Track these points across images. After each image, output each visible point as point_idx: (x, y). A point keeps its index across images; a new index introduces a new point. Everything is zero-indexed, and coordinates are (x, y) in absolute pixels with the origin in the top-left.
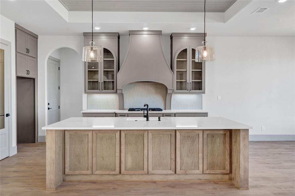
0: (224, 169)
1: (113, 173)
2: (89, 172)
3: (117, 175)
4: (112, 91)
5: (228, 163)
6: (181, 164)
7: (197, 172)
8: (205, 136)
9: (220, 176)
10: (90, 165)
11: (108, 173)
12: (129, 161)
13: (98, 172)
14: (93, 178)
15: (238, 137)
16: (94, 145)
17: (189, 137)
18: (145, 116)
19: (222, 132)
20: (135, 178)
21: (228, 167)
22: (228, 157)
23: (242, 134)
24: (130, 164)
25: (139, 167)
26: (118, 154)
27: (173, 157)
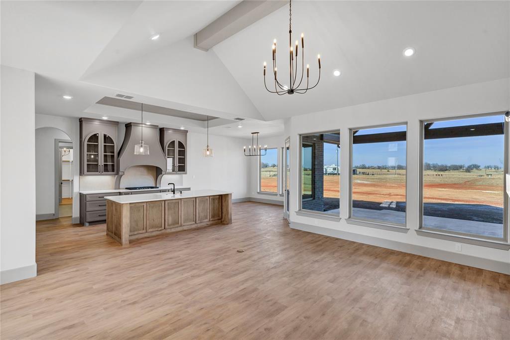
0: (219, 216)
1: (160, 229)
2: (144, 231)
3: (162, 230)
4: (113, 173)
5: (220, 213)
6: (199, 217)
7: (207, 220)
8: (210, 200)
9: (217, 221)
10: (145, 226)
11: (157, 229)
12: (170, 219)
13: (150, 230)
14: (146, 235)
15: (227, 198)
16: (148, 212)
17: (202, 201)
18: (172, 191)
19: (218, 197)
20: (173, 230)
21: (221, 216)
22: (220, 210)
23: (229, 196)
24: (170, 222)
25: (176, 223)
26: (163, 216)
27: (195, 213)
